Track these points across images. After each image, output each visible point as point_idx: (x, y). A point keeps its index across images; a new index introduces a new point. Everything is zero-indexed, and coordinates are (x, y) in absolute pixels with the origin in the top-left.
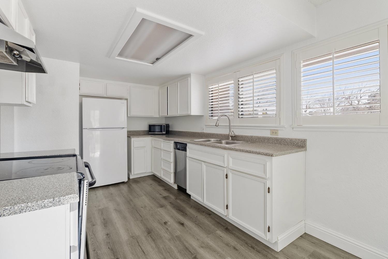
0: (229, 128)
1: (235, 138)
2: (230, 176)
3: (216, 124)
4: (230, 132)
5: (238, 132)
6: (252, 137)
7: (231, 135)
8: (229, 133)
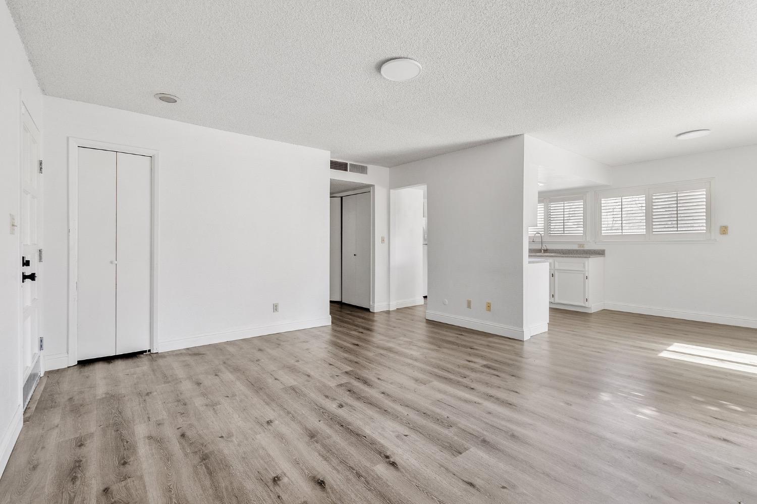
0: (542, 243)
1: (546, 251)
2: (556, 274)
5: (550, 247)
6: (562, 250)
7: (544, 249)
8: (541, 248)
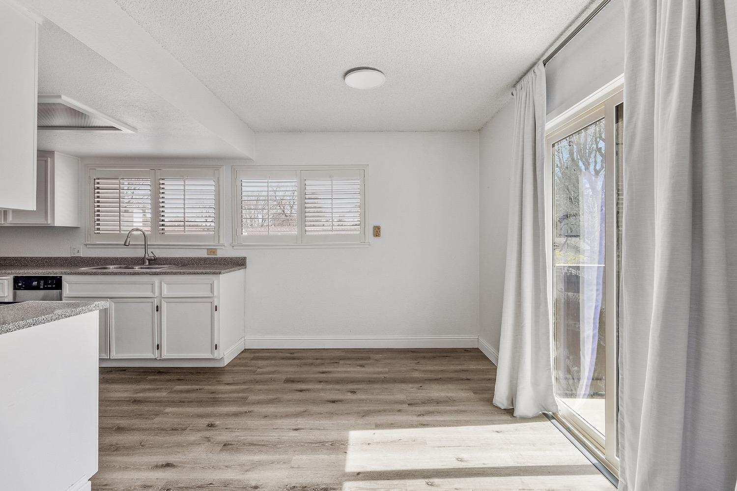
0: (145, 248)
1: (154, 261)
2: (164, 306)
3: (126, 242)
4: (147, 254)
5: (160, 253)
6: (182, 258)
7: (149, 258)
8: (145, 255)
